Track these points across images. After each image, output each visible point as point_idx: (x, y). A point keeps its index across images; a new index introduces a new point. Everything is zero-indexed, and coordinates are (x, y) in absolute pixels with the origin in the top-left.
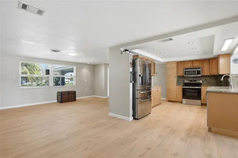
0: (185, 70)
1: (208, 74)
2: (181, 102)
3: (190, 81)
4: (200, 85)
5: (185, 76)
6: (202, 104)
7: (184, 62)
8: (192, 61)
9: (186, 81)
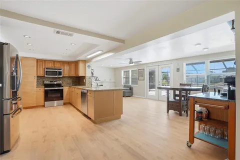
0: (46, 70)
1: (67, 75)
2: (44, 106)
3: (51, 82)
4: (59, 85)
5: (46, 76)
6: (65, 104)
7: (45, 61)
8: (54, 62)
9: (46, 82)
